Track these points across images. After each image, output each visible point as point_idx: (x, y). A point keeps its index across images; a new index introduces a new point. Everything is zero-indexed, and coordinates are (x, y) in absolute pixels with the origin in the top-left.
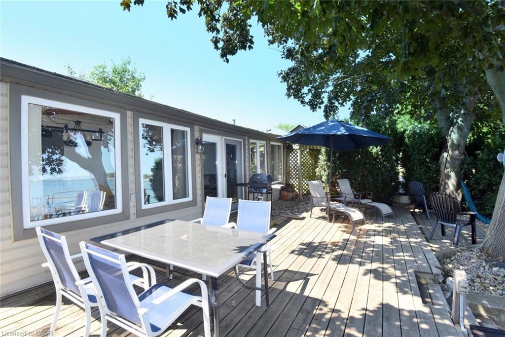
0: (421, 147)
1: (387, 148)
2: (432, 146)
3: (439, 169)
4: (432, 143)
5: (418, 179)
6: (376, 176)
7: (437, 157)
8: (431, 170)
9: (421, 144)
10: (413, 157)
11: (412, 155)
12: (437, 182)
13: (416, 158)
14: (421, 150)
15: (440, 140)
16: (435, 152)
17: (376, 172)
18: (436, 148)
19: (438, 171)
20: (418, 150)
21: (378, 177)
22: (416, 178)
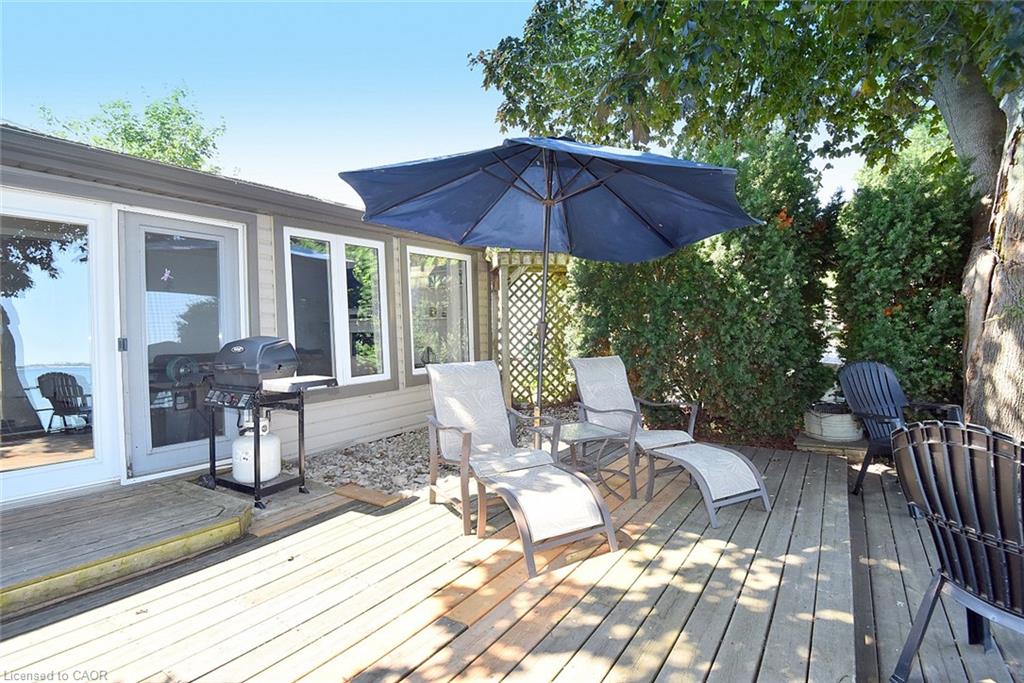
0: (892, 236)
1: (764, 247)
2: (933, 231)
3: (963, 316)
4: (933, 218)
5: (882, 355)
6: (730, 346)
7: (953, 272)
8: (930, 322)
9: (892, 224)
10: (861, 277)
11: (859, 267)
12: (956, 365)
13: (872, 277)
14: (892, 248)
15: (966, 206)
16: (946, 251)
17: (727, 332)
18: (950, 237)
19: (959, 323)
20: (881, 249)
21: (736, 349)
22: (874, 350)
